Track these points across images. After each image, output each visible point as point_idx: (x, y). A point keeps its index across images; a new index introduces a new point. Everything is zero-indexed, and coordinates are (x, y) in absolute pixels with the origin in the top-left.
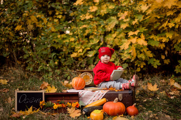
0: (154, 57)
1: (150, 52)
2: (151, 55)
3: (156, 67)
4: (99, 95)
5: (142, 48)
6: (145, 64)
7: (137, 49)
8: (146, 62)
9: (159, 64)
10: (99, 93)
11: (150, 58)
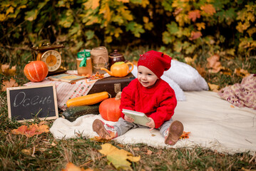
0: (134, 21)
1: (129, 12)
2: (131, 18)
3: (138, 35)
4: (83, 88)
5: (118, 7)
6: (121, 31)
7: (111, 8)
8: (123, 27)
9: (143, 31)
10: (82, 86)
11: (129, 21)
